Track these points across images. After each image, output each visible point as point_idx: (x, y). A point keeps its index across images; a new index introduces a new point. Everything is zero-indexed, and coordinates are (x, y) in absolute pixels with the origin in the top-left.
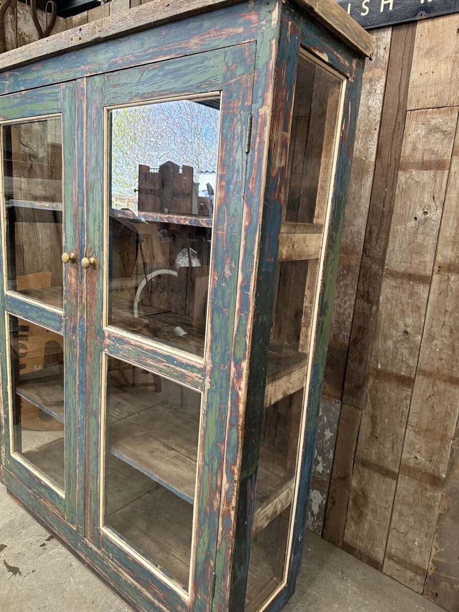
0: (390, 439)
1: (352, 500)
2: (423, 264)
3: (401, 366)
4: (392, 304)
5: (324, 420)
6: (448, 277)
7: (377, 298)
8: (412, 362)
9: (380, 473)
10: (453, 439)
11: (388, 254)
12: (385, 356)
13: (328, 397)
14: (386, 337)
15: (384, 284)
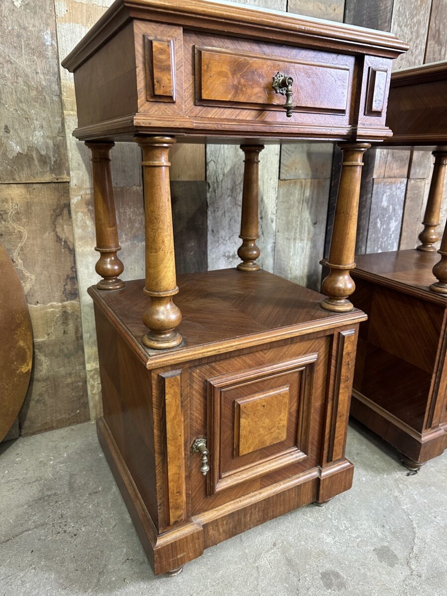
13: (394, 179)
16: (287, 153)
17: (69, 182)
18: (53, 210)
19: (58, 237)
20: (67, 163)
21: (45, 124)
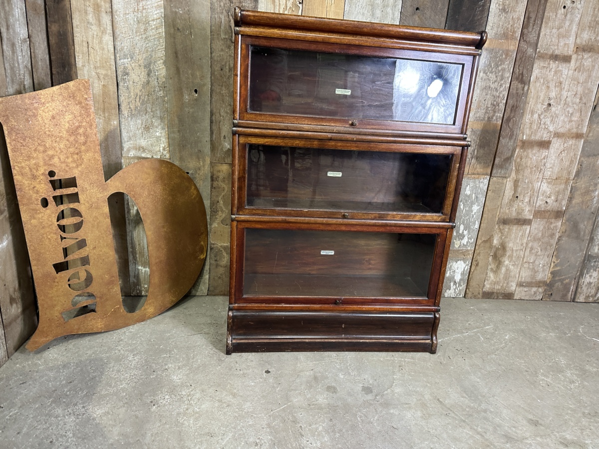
0: (529, 194)
1: (492, 256)
2: (567, 46)
3: (543, 133)
4: (540, 83)
5: (472, 197)
6: (583, 56)
7: (529, 78)
8: (551, 128)
9: (518, 224)
10: (574, 179)
11: (540, 38)
12: (530, 128)
13: (477, 176)
14: (532, 113)
15: (535, 66)
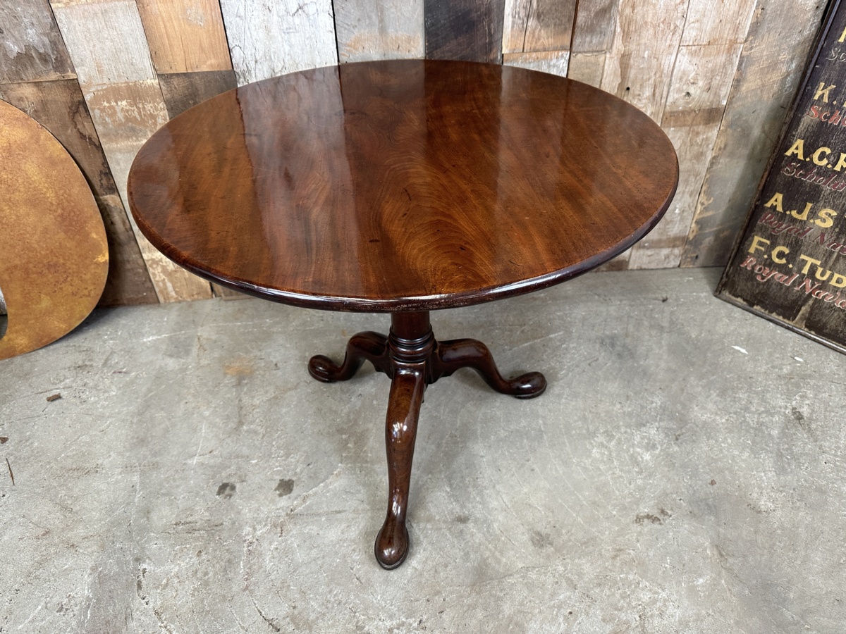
16: (345, 29)
17: (77, 79)
18: (69, 108)
19: (81, 134)
20: (68, 59)
21: (34, 21)
